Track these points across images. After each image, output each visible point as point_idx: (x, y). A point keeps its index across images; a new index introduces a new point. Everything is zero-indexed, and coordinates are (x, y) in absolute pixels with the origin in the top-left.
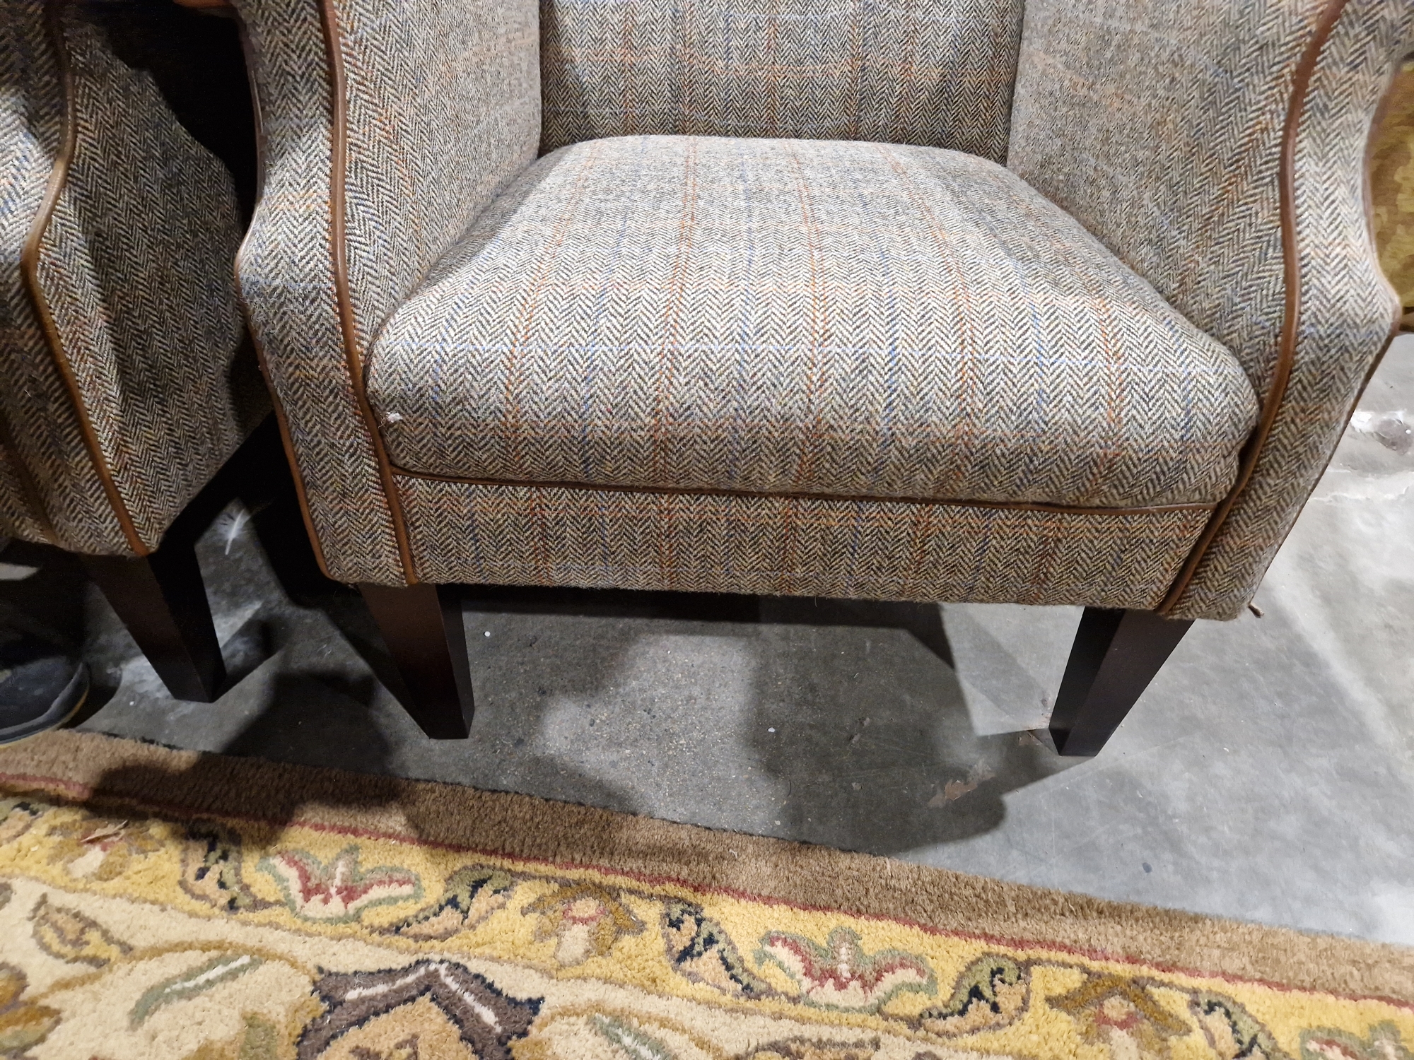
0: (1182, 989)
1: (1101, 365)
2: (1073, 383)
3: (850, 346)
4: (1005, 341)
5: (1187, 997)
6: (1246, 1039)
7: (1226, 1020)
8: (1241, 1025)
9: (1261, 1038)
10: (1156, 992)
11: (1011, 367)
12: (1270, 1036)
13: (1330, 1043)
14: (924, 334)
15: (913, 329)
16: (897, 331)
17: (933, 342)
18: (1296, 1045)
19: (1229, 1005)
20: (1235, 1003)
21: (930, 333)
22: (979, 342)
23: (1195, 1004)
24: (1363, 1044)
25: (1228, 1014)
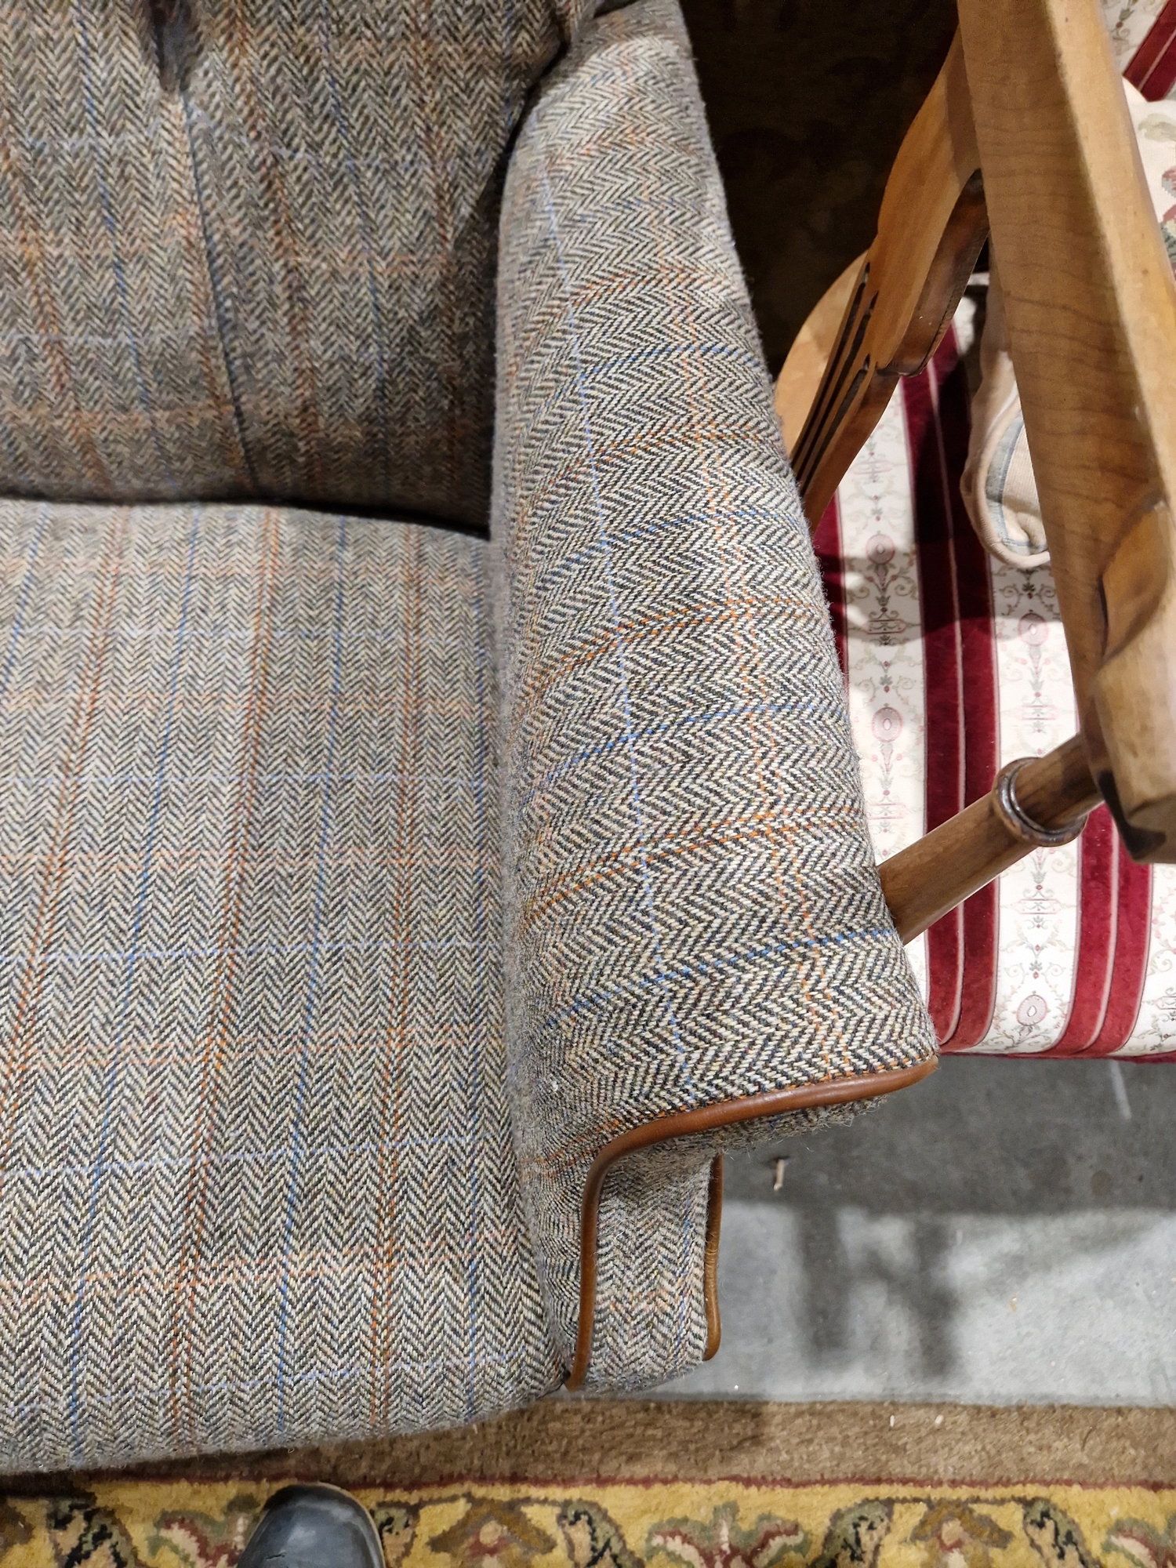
0: (554, 1503)
1: (363, 1372)
2: (324, 1398)
3: (11, 1404)
4: (235, 1362)
5: (557, 1510)
6: (600, 1545)
7: (588, 1528)
8: (599, 1533)
9: (614, 1542)
10: (531, 1512)
11: (242, 1395)
12: (621, 1538)
13: (673, 1535)
14: (120, 1369)
15: (103, 1365)
16: (80, 1371)
17: (131, 1380)
18: (642, 1544)
19: (592, 1512)
20: (599, 1509)
21: (128, 1367)
22: (198, 1368)
23: (562, 1517)
24: (704, 1528)
25: (590, 1522)
